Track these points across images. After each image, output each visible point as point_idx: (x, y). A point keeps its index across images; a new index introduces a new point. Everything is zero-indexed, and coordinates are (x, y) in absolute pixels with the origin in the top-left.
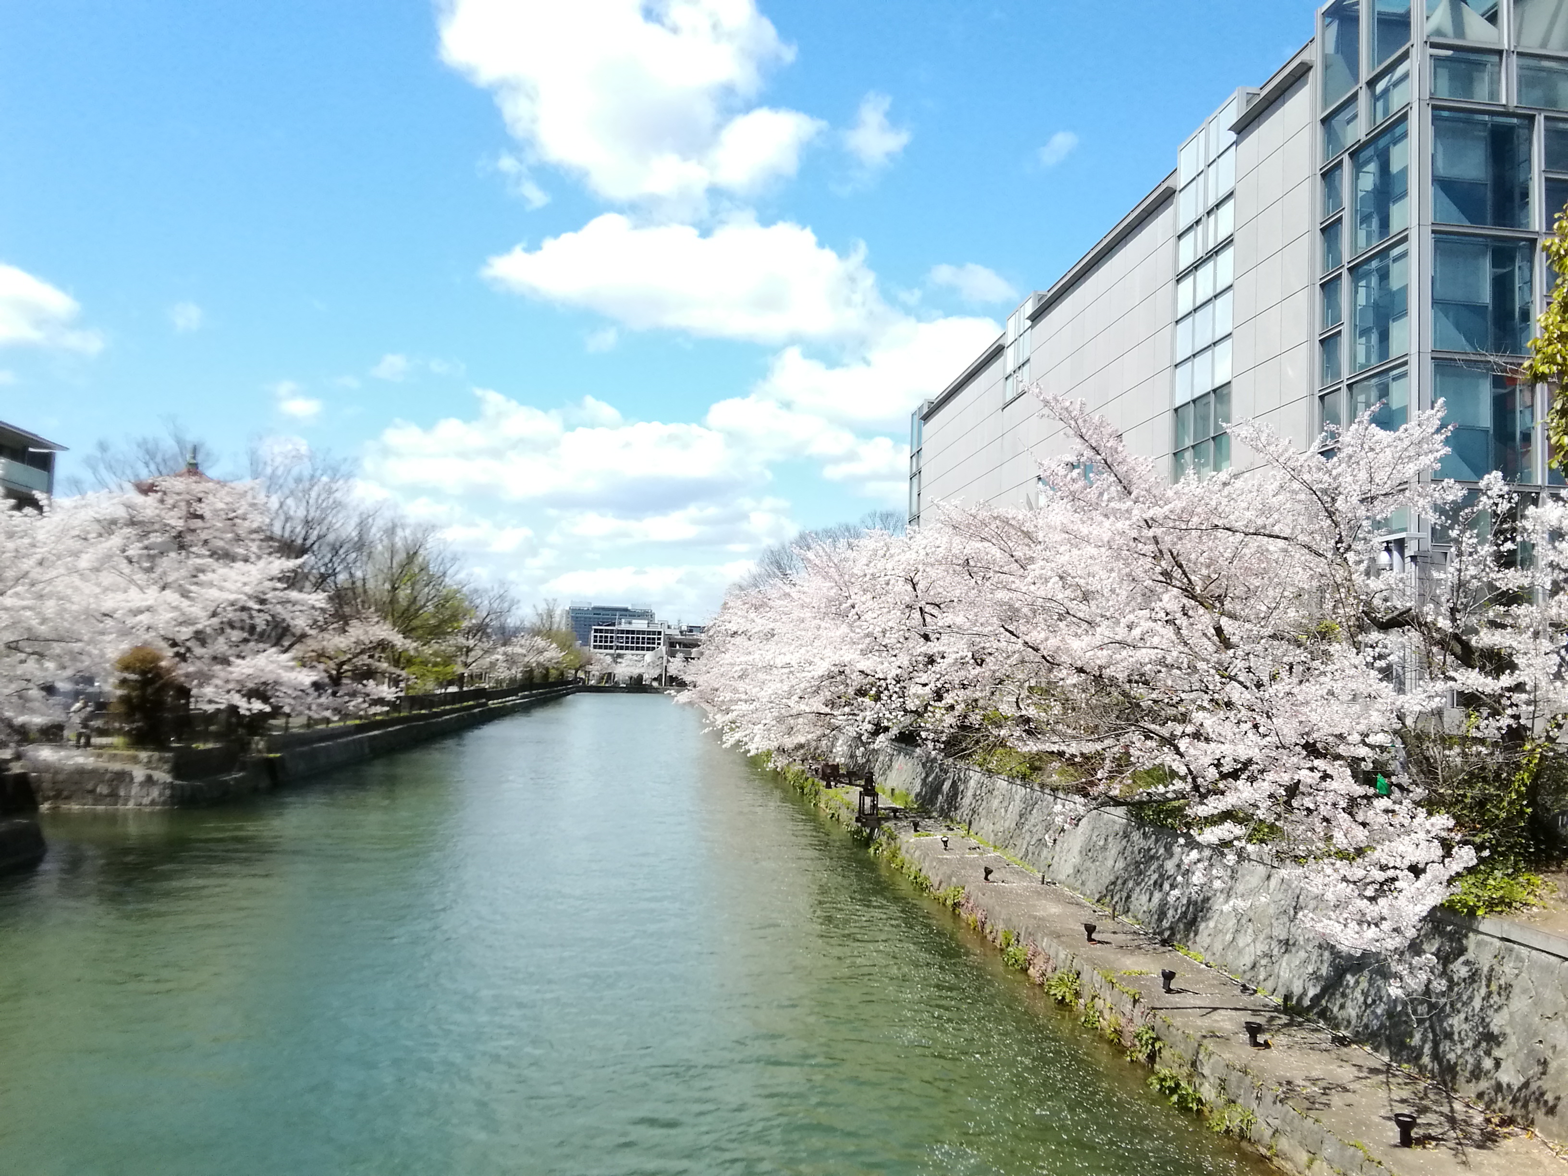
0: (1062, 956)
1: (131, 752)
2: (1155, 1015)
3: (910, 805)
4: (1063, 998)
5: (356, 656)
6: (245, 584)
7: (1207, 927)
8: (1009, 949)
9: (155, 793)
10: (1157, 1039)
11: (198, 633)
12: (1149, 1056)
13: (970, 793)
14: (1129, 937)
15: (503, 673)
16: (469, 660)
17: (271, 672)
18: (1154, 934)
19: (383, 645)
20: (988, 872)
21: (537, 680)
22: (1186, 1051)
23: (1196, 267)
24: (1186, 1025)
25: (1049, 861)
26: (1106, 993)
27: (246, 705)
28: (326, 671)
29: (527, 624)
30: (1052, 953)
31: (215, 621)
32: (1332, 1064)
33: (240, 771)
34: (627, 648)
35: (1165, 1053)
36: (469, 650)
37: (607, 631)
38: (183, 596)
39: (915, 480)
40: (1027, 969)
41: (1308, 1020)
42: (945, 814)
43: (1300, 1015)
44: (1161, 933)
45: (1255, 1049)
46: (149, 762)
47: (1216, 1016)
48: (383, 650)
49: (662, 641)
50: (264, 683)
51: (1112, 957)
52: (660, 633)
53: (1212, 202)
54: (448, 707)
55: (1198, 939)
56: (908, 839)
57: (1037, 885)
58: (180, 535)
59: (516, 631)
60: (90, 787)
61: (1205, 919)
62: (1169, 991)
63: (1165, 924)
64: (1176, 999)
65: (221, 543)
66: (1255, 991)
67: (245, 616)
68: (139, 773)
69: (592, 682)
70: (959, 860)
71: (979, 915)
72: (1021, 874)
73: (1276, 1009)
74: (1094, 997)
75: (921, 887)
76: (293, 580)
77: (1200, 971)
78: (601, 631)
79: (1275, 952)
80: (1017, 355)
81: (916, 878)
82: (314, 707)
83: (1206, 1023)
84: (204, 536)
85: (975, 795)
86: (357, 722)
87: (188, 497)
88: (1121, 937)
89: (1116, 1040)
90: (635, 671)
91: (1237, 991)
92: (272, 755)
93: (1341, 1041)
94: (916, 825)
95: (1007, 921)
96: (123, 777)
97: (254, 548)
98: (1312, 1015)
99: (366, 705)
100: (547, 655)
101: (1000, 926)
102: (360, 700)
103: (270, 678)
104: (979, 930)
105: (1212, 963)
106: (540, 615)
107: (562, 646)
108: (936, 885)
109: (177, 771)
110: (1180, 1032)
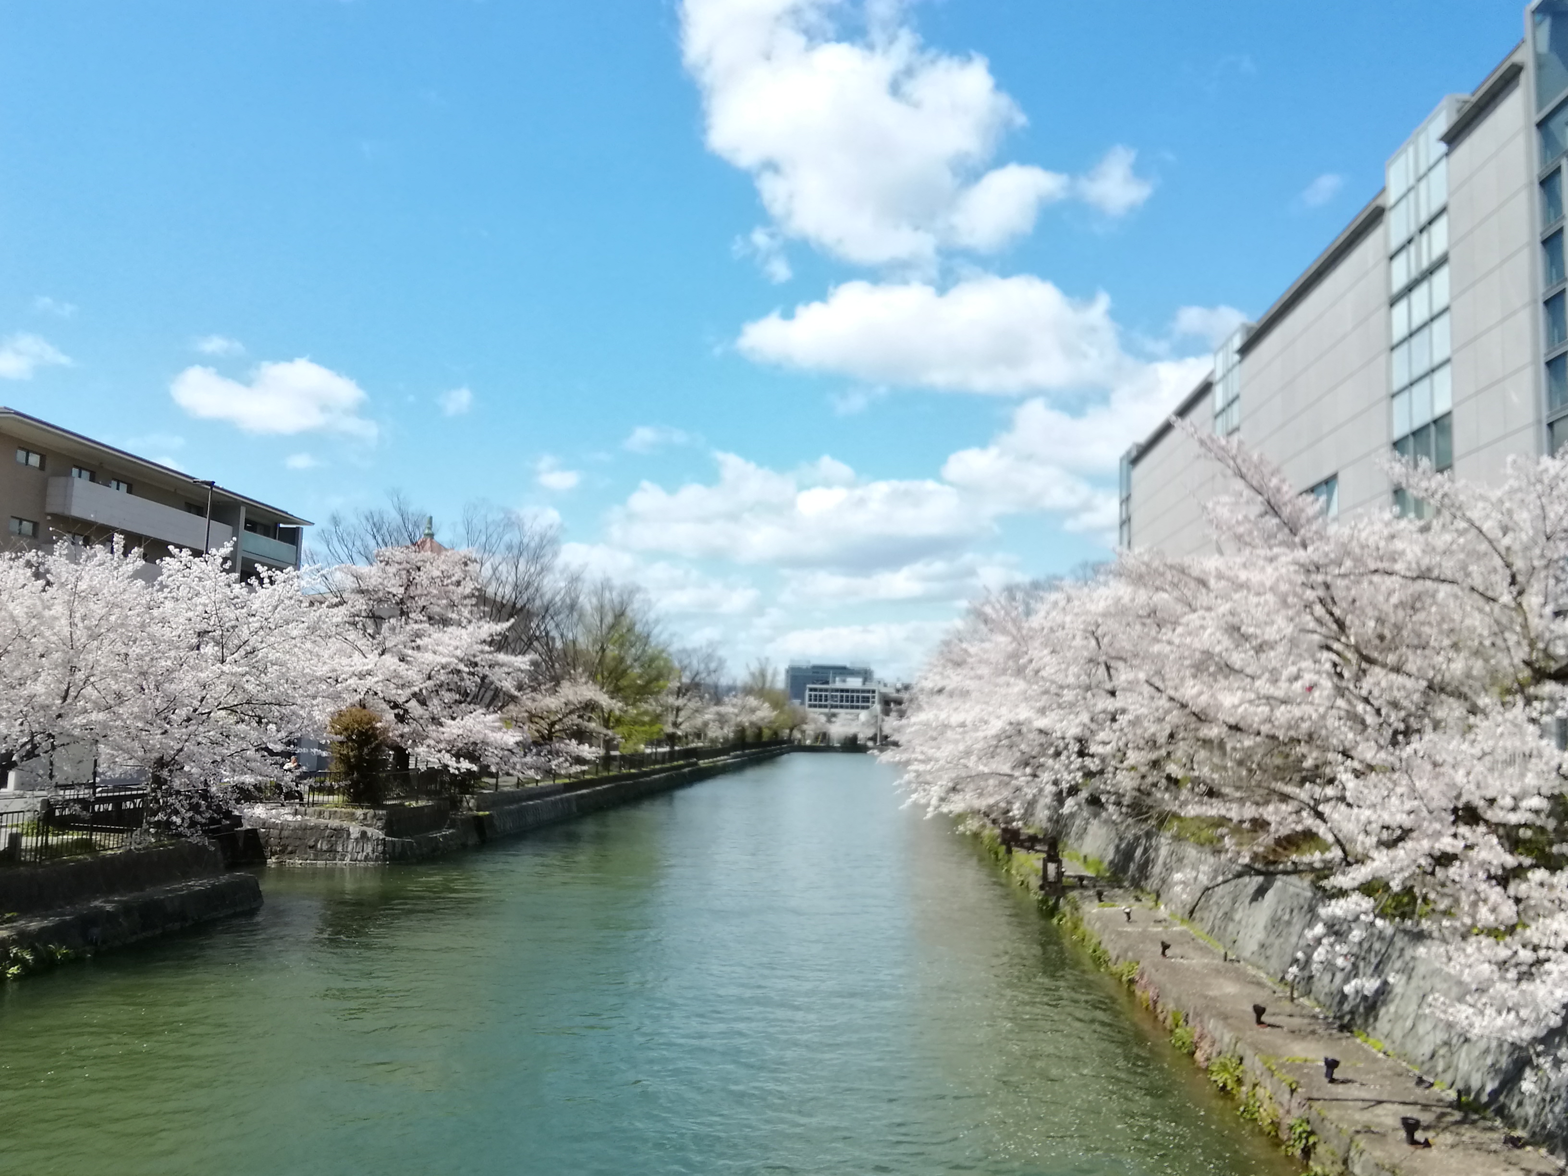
0: (1227, 1039)
1: (350, 810)
2: (1310, 1107)
3: (1102, 873)
4: (1225, 1086)
5: (566, 715)
6: (457, 648)
7: (1387, 1012)
8: (1177, 1030)
9: (369, 849)
10: (1311, 1133)
11: (414, 695)
12: (1303, 1150)
13: (1160, 861)
14: (1306, 1021)
15: (715, 732)
16: (680, 720)
17: (479, 732)
18: (1335, 1018)
19: (590, 706)
20: (1165, 947)
21: (750, 739)
22: (1339, 1147)
23: (1409, 289)
24: (1341, 1119)
25: (1234, 937)
26: (1267, 1082)
27: (455, 765)
28: (538, 731)
29: (739, 683)
30: (1217, 1035)
31: (430, 683)
32: (1496, 1166)
33: (449, 828)
34: (842, 707)
35: (1320, 1149)
36: (678, 710)
37: (821, 690)
38: (401, 660)
39: (1125, 528)
40: (1194, 1053)
41: (1484, 1118)
42: (1137, 884)
43: (1476, 1111)
44: (1341, 1018)
45: (1411, 1148)
46: (365, 819)
47: (1379, 1110)
48: (593, 710)
49: (876, 699)
50: (475, 744)
51: (1280, 1042)
52: (874, 692)
53: (1424, 218)
54: (657, 767)
55: (1378, 1025)
56: (1092, 909)
57: (1218, 962)
58: (402, 601)
59: (731, 689)
60: (311, 843)
61: (1384, 1003)
62: (1332, 1081)
63: (1346, 1007)
64: (1339, 1090)
65: (437, 609)
66: (1432, 1085)
67: (456, 678)
68: (355, 830)
69: (808, 742)
70: (1140, 933)
71: (1151, 993)
72: (1205, 950)
73: (1451, 1105)
74: (1255, 1086)
75: (1098, 960)
76: (500, 644)
77: (1376, 1060)
78: (815, 690)
79: (1454, 1041)
80: (1226, 390)
81: (1095, 951)
82: (518, 767)
83: (1363, 1117)
84: (422, 602)
85: (1165, 864)
86: (567, 781)
87: (408, 566)
88: (1297, 1021)
89: (1273, 1133)
90: (850, 730)
91: (1412, 1084)
92: (481, 813)
93: (1516, 1143)
94: (1100, 895)
95: (1178, 1001)
96: (340, 833)
97: (466, 612)
98: (1489, 1113)
99: (568, 764)
100: (760, 714)
101: (1171, 1006)
102: (562, 759)
103: (478, 738)
104: (1151, 1010)
105: (1390, 1052)
106: (753, 675)
107: (776, 705)
108: (1114, 958)
109: (389, 829)
110: (1333, 1126)
